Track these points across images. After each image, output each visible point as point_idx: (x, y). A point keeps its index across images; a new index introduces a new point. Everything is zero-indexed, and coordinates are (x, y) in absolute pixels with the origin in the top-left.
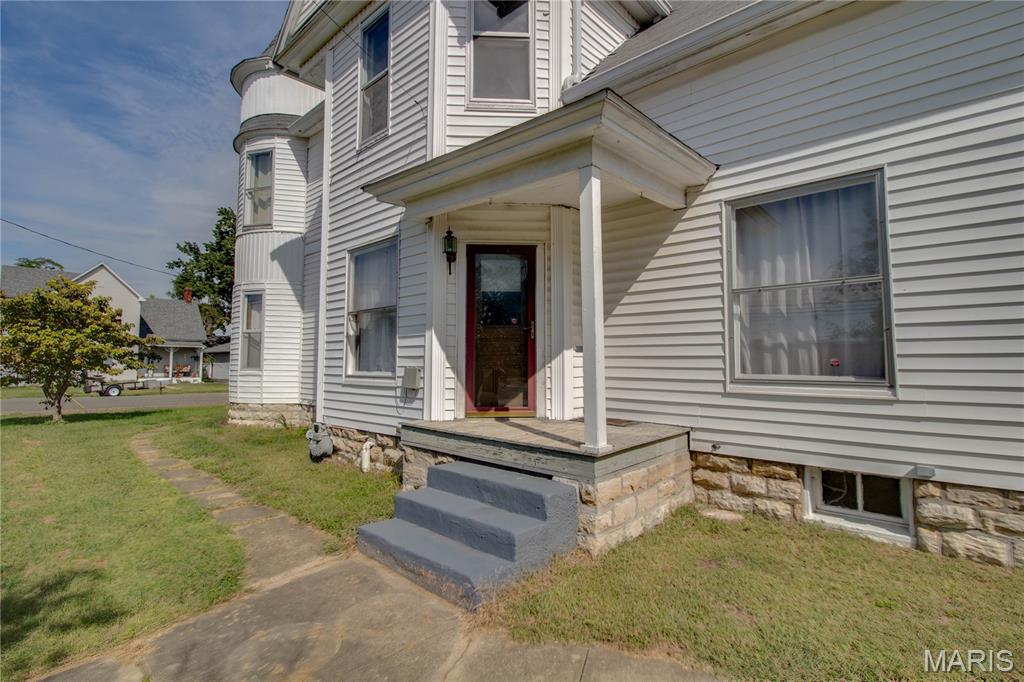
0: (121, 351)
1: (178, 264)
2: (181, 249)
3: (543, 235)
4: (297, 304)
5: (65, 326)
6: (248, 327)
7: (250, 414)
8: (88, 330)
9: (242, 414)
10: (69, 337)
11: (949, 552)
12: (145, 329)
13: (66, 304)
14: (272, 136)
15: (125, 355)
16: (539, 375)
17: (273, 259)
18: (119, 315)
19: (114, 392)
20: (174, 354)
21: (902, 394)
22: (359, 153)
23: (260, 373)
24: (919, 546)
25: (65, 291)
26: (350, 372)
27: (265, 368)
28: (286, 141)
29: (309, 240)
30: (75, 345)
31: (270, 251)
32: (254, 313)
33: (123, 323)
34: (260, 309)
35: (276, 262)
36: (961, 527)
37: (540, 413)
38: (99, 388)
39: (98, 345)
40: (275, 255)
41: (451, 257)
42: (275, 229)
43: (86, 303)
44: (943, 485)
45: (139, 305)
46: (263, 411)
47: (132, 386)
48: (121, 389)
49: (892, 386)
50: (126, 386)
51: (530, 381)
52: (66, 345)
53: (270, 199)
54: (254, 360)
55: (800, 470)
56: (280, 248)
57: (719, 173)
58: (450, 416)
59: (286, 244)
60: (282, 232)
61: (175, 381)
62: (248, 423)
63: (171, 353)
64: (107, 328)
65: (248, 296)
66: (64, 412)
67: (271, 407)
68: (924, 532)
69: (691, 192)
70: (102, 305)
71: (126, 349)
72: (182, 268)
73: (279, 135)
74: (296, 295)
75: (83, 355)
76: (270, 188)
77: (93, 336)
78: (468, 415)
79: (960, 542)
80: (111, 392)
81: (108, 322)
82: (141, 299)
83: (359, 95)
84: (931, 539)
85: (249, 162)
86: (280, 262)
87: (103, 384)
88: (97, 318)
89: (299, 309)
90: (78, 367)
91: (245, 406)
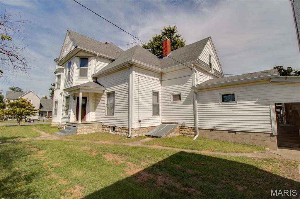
0: (32, 112)
1: (51, 89)
2: (52, 85)
3: (88, 96)
5: (21, 107)
6: (55, 107)
8: (26, 108)
9: (53, 124)
10: (22, 109)
11: (117, 134)
12: (41, 106)
13: (22, 103)
14: (61, 72)
15: (33, 113)
16: (86, 115)
17: (60, 95)
18: (32, 105)
19: (32, 122)
20: (48, 112)
21: (115, 117)
22: (67, 82)
23: (57, 116)
24: (115, 134)
25: (22, 101)
26: (65, 115)
30: (23, 111)
31: (59, 93)
32: (57, 105)
33: (33, 106)
34: (57, 104)
37: (86, 121)
38: (29, 121)
39: (28, 111)
41: (75, 99)
42: (61, 89)
43: (26, 103)
45: (40, 101)
46: (57, 123)
47: (36, 120)
48: (34, 121)
50: (35, 120)
51: (85, 116)
52: (22, 111)
53: (60, 84)
54: (56, 114)
55: (110, 126)
56: (61, 93)
57: (106, 89)
58: (73, 121)
61: (48, 119)
62: (54, 125)
63: (47, 112)
64: (30, 108)
65: (56, 102)
66: (21, 124)
68: (115, 132)
69: (104, 91)
70: (29, 103)
71: (33, 112)
72: (52, 90)
75: (25, 113)
76: (60, 82)
77: (27, 109)
78: (76, 121)
80: (31, 122)
81: (30, 106)
82: (40, 99)
83: (67, 73)
85: (57, 77)
87: (30, 120)
88: (28, 106)
90: (24, 115)
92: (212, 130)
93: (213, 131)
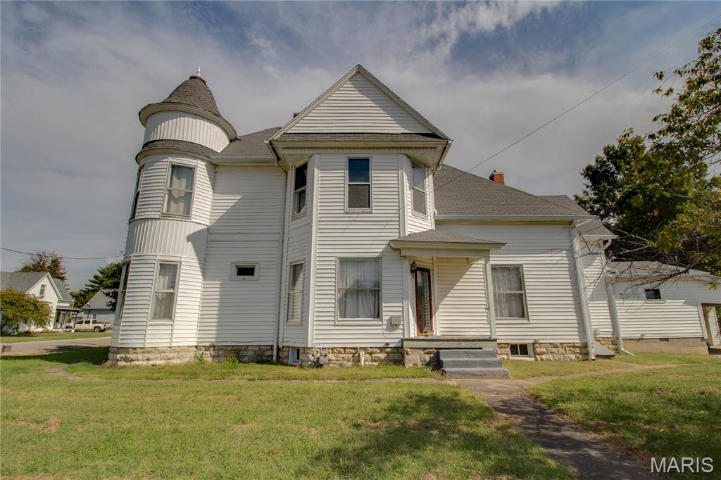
3: (431, 265)
4: (200, 273)
7: (159, 356)
9: (149, 356)
11: (542, 360)
14: (197, 158)
17: (188, 241)
21: (531, 322)
22: (347, 213)
23: (171, 323)
24: (536, 360)
26: (339, 319)
27: (176, 319)
28: (204, 163)
29: (211, 231)
31: (187, 235)
35: (190, 243)
36: (543, 353)
37: (434, 333)
40: (189, 238)
41: (413, 271)
42: (192, 220)
44: (539, 344)
46: (170, 352)
49: (528, 320)
55: (508, 345)
56: (194, 234)
59: (198, 232)
60: (197, 223)
65: (161, 264)
67: (177, 349)
68: (537, 356)
73: (200, 159)
74: (201, 268)
78: (418, 335)
79: (544, 357)
83: (346, 186)
84: (538, 357)
85: (171, 169)
86: (192, 243)
89: (201, 277)
91: (153, 350)
92: (639, 340)
93: (641, 341)
